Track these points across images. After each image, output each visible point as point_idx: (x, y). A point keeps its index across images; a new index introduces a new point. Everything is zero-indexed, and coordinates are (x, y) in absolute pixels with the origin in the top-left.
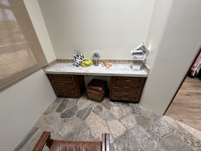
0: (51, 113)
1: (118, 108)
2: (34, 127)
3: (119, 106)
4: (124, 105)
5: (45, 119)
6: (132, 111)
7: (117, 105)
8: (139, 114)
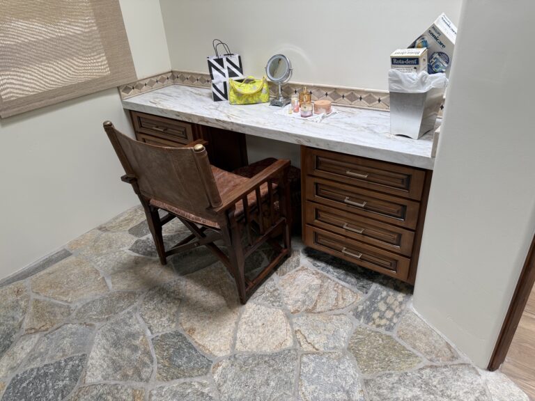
0: (114, 232)
1: (315, 283)
2: (64, 250)
3: (323, 278)
4: (344, 280)
5: (96, 241)
6: (360, 308)
7: (318, 273)
8: (379, 326)
